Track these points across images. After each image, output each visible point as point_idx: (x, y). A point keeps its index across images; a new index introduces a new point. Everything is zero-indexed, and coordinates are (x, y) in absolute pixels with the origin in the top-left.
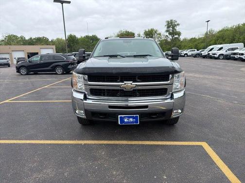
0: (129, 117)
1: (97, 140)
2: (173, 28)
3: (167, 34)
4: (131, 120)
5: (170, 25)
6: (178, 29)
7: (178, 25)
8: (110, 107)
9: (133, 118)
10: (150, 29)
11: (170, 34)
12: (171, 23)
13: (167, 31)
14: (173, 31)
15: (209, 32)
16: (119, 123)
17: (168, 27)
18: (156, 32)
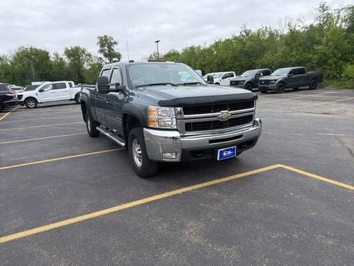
0: (228, 150)
1: (186, 187)
2: (109, 47)
3: (102, 56)
4: (229, 152)
5: (104, 42)
6: (116, 49)
7: (115, 43)
8: (211, 141)
9: (231, 150)
10: (74, 46)
11: (106, 55)
12: (106, 40)
13: (101, 51)
14: (109, 51)
15: (154, 55)
16: (218, 159)
17: (102, 46)
18: (83, 52)
